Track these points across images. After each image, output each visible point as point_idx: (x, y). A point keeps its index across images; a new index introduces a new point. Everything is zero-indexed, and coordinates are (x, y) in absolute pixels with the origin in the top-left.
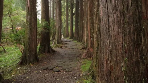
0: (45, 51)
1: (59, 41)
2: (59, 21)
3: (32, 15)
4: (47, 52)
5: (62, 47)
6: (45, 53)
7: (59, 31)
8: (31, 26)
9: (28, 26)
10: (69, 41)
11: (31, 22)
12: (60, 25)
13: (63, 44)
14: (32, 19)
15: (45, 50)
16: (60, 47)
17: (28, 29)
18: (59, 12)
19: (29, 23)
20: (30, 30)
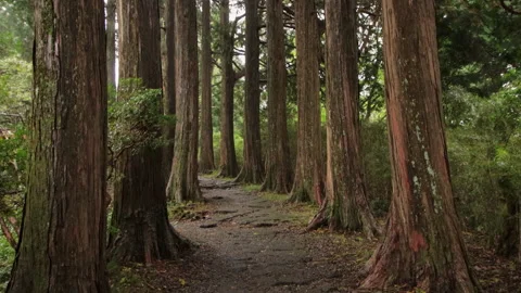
0: (142, 250)
1: (189, 187)
2: (187, 100)
3: (75, 32)
4: (154, 255)
5: (204, 213)
6: (142, 260)
7: (187, 143)
8: (70, 100)
9: (48, 104)
10: (224, 188)
11: (70, 74)
12: (191, 117)
13: (206, 201)
14: (73, 57)
15: (140, 244)
16: (198, 218)
17: (49, 119)
18: (186, 59)
19: (52, 85)
20: (64, 128)
